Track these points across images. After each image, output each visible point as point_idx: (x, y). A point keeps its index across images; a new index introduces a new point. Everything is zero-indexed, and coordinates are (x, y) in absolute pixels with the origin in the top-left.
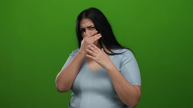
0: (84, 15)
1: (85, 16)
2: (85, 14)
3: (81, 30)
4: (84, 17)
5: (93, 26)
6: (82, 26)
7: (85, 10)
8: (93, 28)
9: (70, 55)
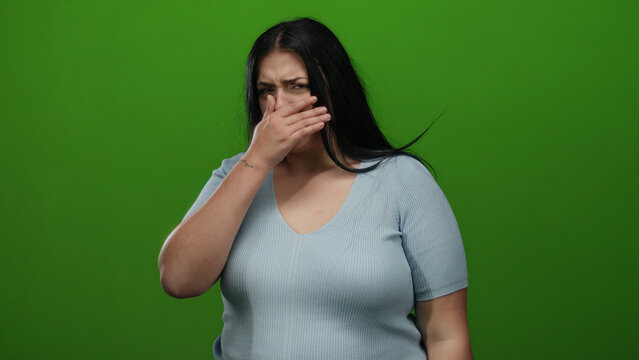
0: (278, 39)
1: (281, 42)
2: (280, 34)
3: (260, 87)
4: (277, 45)
5: (304, 81)
6: (264, 76)
7: (283, 24)
8: (301, 86)
9: (214, 172)
